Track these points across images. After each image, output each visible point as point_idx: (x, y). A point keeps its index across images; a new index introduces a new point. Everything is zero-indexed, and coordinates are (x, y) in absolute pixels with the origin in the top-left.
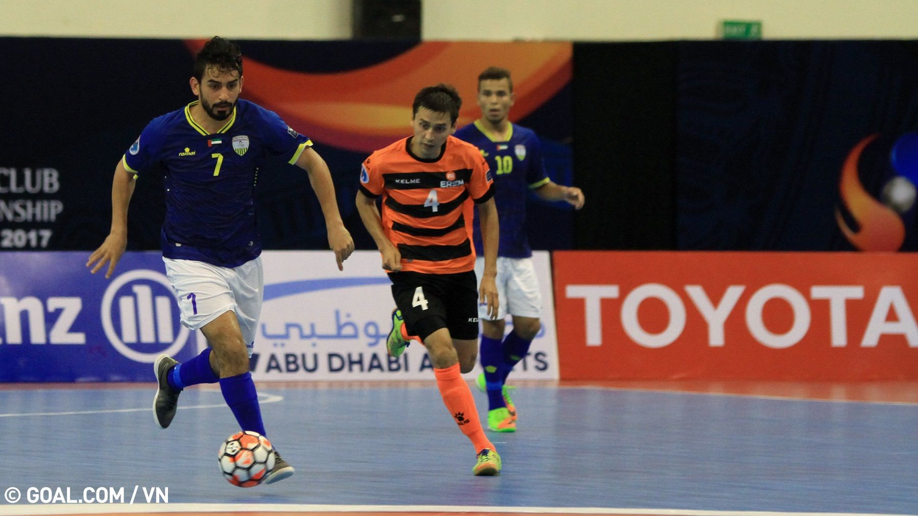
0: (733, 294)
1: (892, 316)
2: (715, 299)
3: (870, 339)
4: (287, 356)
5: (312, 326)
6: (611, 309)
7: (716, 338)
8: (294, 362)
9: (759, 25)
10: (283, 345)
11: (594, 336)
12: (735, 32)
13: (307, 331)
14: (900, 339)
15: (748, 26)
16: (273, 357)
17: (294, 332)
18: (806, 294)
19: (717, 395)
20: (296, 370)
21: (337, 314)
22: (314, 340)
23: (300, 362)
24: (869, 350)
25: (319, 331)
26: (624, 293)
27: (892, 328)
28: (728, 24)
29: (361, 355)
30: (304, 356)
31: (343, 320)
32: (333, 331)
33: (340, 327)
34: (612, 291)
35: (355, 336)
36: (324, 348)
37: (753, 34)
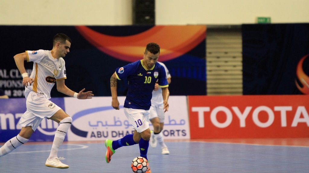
0: (248, 109)
1: (302, 116)
2: (242, 111)
3: (294, 124)
4: (98, 132)
5: (106, 122)
6: (207, 115)
7: (243, 124)
8: (100, 134)
9: (270, 19)
10: (96, 129)
11: (201, 124)
12: (262, 21)
13: (104, 124)
14: (305, 124)
15: (266, 19)
16: (93, 133)
17: (100, 124)
18: (272, 109)
19: (243, 144)
20: (101, 137)
21: (115, 118)
22: (107, 127)
23: (102, 134)
24: (294, 128)
25: (109, 124)
26: (212, 109)
27: (302, 120)
28: (259, 18)
29: (123, 132)
30: (103, 132)
31: (117, 120)
32: (113, 123)
33: (115, 122)
34: (207, 109)
35: (121, 125)
36: (110, 129)
37: (268, 22)
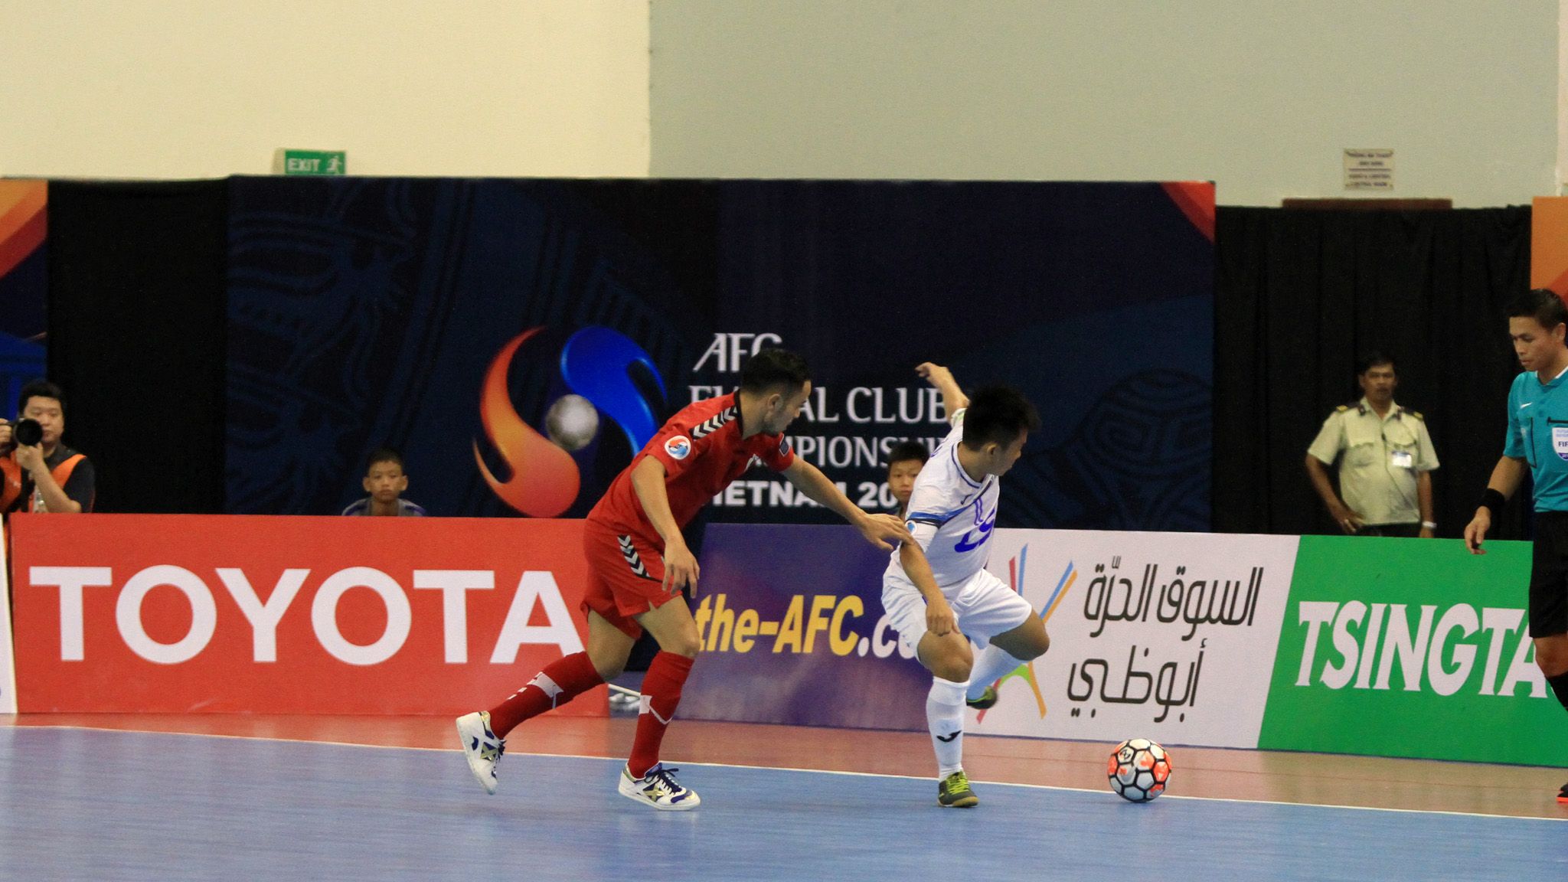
0: (292, 580)
1: (539, 617)
2: (264, 591)
3: (504, 652)
6: (99, 605)
7: (265, 650)
9: (341, 156)
11: (72, 647)
12: (304, 168)
15: (324, 157)
18: (406, 584)
19: (264, 740)
24: (502, 669)
26: (120, 580)
27: (539, 636)
28: (290, 154)
34: (101, 576)
37: (333, 169)
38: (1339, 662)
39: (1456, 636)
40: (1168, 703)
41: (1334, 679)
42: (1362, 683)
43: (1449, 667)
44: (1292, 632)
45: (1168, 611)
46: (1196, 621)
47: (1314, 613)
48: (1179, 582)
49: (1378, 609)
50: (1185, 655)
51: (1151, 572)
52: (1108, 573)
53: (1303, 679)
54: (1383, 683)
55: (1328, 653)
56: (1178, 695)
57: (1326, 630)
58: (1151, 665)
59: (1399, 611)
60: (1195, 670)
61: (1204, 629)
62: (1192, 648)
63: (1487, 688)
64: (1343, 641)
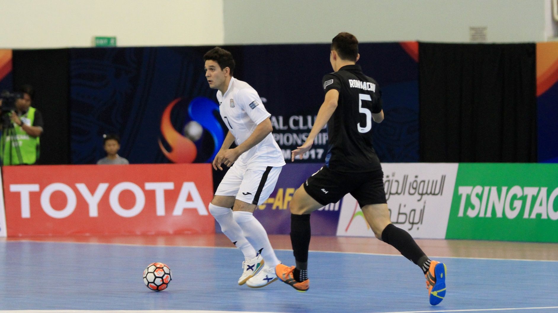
0: (102, 188)
1: (190, 198)
2: (92, 191)
3: (178, 211)
6: (35, 198)
7: (93, 212)
9: (115, 39)
11: (26, 213)
12: (102, 43)
14: (194, 211)
15: (109, 39)
18: (142, 187)
19: (94, 244)
24: (177, 216)
26: (42, 189)
27: (190, 205)
28: (98, 38)
34: (35, 188)
37: (112, 44)
38: (473, 207)
39: (514, 197)
40: (413, 223)
41: (472, 214)
42: (482, 215)
43: (512, 208)
44: (457, 198)
45: (412, 191)
46: (422, 194)
47: (464, 190)
48: (416, 181)
49: (487, 189)
50: (419, 207)
51: (406, 178)
52: (391, 178)
53: (461, 214)
54: (489, 215)
55: (469, 205)
56: (416, 220)
57: (468, 197)
58: (407, 210)
59: (494, 189)
60: (422, 212)
61: (425, 197)
62: (421, 204)
63: (526, 216)
64: (475, 200)
